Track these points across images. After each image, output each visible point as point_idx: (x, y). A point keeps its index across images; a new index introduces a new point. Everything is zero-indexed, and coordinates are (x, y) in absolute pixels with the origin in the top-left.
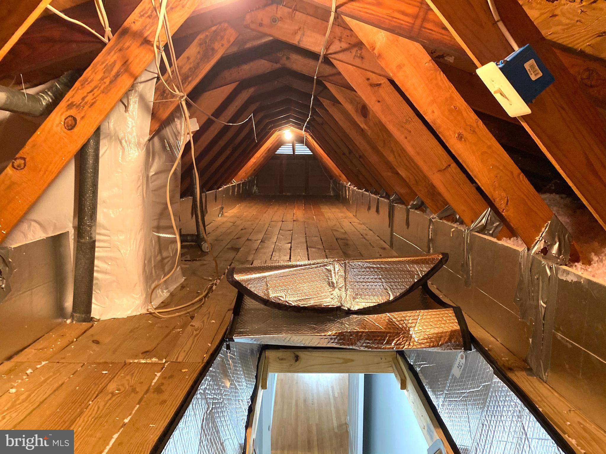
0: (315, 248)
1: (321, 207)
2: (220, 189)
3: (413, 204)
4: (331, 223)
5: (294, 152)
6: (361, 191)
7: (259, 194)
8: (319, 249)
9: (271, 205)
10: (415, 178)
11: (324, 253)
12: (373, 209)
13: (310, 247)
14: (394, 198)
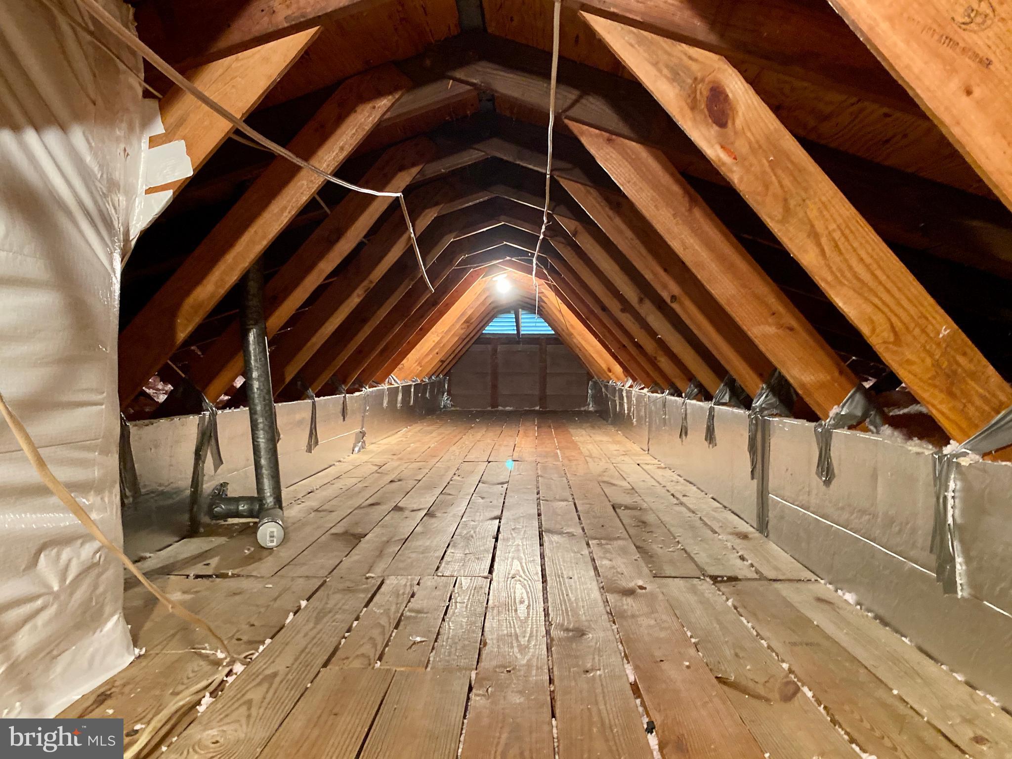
0: (561, 533)
1: (572, 431)
2: (357, 394)
3: (837, 414)
4: (596, 468)
5: (518, 330)
6: (659, 395)
7: (453, 409)
8: (571, 535)
9: (472, 428)
10: (889, 320)
11: (586, 552)
12: (697, 435)
13: (549, 531)
14: (764, 402)
